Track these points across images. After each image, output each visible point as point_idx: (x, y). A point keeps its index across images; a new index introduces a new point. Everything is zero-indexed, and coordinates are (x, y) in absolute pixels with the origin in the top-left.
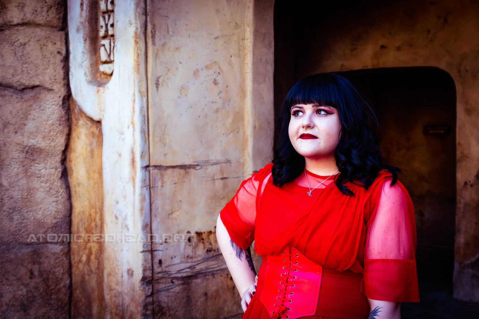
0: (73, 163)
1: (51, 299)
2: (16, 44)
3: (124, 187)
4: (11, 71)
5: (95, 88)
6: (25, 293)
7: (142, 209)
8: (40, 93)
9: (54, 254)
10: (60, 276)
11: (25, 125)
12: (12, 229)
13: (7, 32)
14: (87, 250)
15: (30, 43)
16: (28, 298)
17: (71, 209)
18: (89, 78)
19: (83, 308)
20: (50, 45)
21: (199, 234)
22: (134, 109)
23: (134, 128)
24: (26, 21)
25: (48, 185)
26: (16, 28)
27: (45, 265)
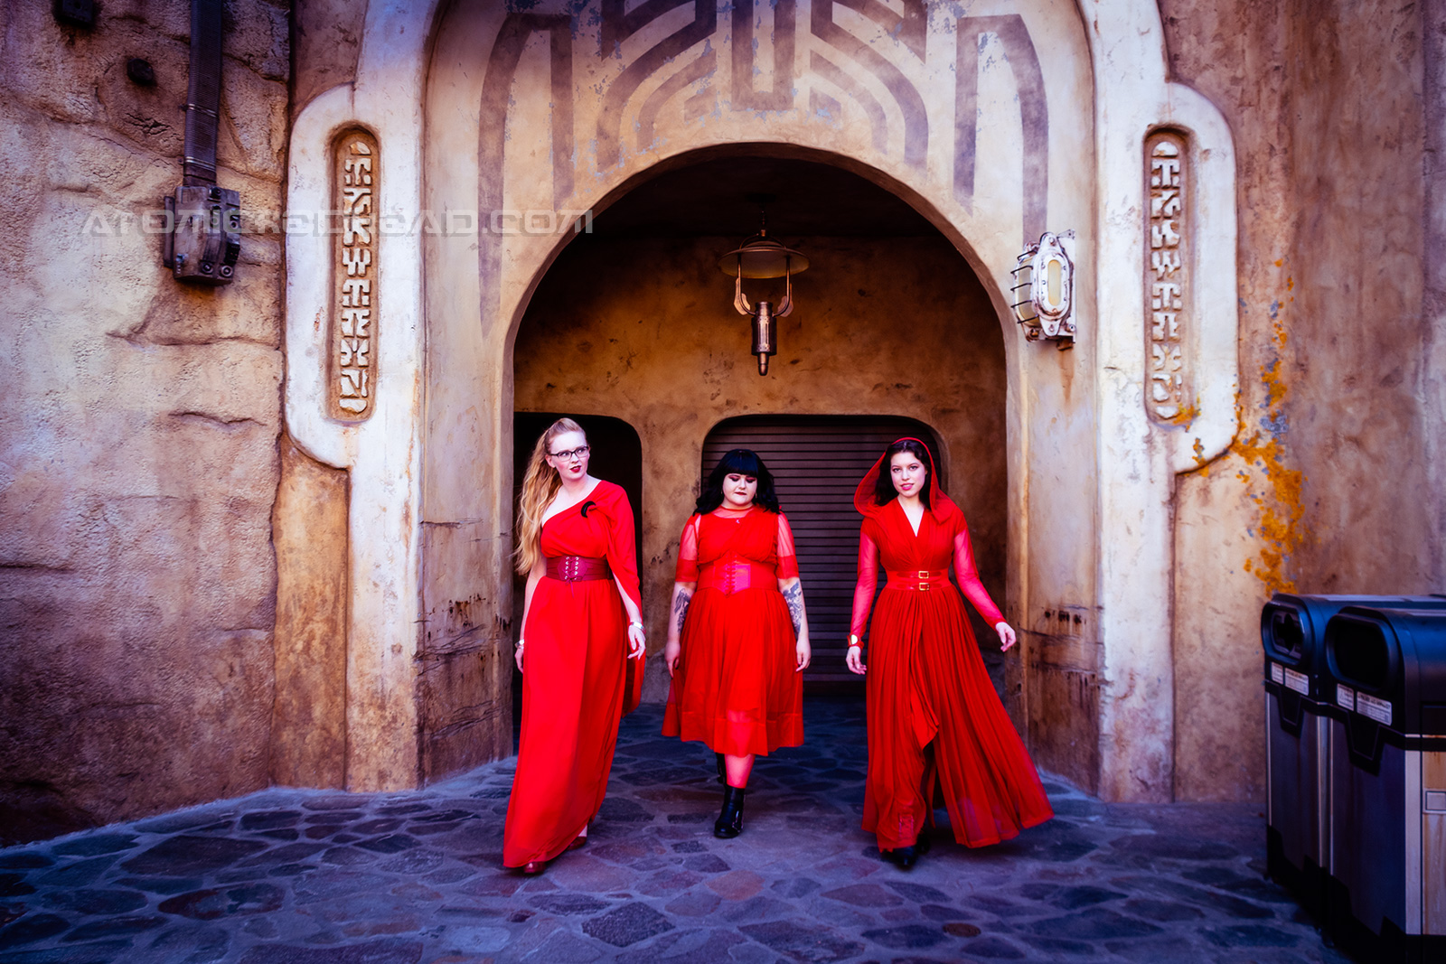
0: (282, 522)
1: (253, 704)
2: (225, 362)
3: (391, 547)
4: (218, 398)
5: (341, 428)
6: (221, 698)
7: (417, 573)
8: (250, 428)
9: (259, 642)
10: (265, 673)
11: (231, 469)
12: (210, 609)
13: (215, 346)
14: (306, 635)
15: (242, 363)
16: (225, 704)
17: (276, 582)
18: (324, 414)
19: (295, 712)
20: (266, 367)
21: (458, 604)
22: (410, 456)
23: (409, 477)
24: (239, 334)
25: (254, 549)
26: (226, 342)
27: (248, 658)
